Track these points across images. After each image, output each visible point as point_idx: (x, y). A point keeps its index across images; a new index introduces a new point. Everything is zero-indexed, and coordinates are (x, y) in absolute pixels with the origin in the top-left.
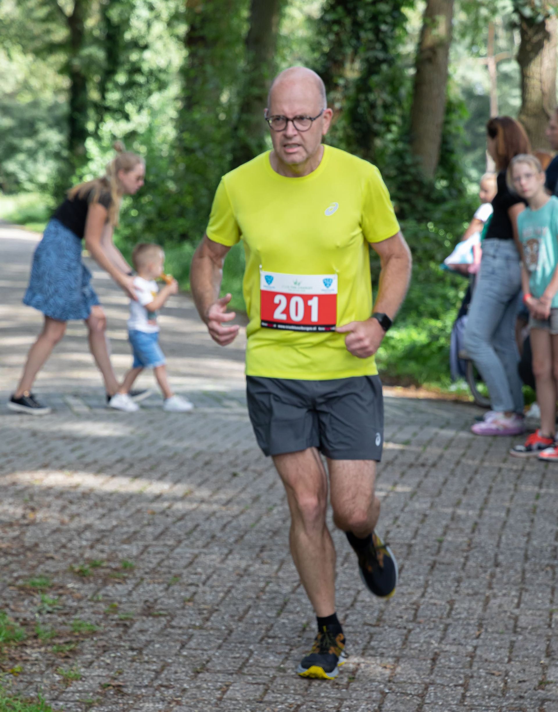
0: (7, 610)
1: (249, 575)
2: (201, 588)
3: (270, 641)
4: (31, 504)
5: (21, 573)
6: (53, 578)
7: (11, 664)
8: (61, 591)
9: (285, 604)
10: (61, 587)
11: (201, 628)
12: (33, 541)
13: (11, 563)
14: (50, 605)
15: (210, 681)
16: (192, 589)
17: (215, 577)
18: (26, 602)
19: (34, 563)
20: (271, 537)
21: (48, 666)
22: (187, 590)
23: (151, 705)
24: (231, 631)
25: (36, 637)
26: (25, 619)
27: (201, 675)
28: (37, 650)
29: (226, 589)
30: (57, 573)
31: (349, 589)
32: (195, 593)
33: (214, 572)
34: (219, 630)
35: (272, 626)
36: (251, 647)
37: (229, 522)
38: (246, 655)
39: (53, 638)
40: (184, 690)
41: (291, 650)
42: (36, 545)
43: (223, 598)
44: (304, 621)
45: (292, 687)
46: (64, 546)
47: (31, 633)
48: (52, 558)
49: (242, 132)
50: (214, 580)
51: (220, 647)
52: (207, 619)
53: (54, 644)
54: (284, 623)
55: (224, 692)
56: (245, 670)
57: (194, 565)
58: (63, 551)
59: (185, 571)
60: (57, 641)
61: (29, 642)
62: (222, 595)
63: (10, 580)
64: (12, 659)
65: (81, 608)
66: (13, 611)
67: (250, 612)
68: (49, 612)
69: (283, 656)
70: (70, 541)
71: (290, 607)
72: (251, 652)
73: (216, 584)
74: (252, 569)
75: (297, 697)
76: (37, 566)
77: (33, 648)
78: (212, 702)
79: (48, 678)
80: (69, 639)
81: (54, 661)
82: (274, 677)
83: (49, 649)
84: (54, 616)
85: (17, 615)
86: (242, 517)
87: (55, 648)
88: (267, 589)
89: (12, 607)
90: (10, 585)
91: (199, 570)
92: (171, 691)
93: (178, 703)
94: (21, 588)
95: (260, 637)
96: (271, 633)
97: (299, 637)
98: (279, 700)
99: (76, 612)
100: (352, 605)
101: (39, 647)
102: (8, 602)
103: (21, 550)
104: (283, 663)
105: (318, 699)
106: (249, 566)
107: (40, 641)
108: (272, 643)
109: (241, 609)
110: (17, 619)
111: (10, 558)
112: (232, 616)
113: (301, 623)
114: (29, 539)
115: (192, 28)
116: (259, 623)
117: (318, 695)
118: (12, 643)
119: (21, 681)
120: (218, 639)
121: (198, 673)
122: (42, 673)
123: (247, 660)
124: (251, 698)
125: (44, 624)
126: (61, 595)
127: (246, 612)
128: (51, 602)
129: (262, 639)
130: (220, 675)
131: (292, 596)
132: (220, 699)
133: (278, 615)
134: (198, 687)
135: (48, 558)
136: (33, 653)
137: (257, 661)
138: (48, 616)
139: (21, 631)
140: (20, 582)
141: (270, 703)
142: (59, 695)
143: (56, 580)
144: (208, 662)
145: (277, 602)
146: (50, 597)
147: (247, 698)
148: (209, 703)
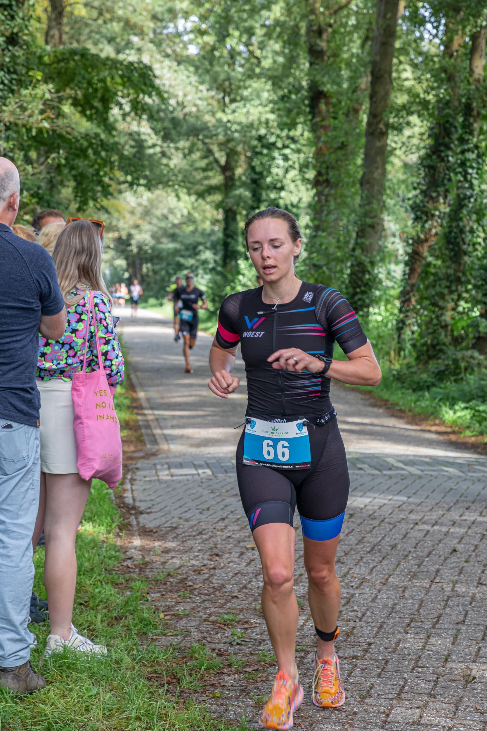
0: (204, 641)
1: (396, 612)
2: (358, 624)
3: (420, 670)
4: (216, 551)
5: (213, 610)
6: (238, 614)
7: (212, 689)
8: (246, 626)
9: (428, 637)
10: (246, 622)
11: (362, 657)
12: (220, 582)
13: (204, 601)
14: (239, 638)
15: (375, 705)
16: (352, 624)
17: (368, 614)
18: (219, 635)
19: (223, 601)
20: (410, 580)
21: (242, 691)
22: (347, 625)
23: (330, 727)
24: (387, 661)
25: (230, 666)
26: (219, 650)
27: (366, 700)
28: (232, 677)
29: (379, 624)
30: (241, 610)
31: (478, 625)
32: (354, 628)
33: (367, 610)
34: (377, 660)
35: (420, 656)
36: (405, 676)
37: (374, 567)
38: (401, 682)
39: (243, 667)
40: (355, 713)
41: (438, 678)
42: (223, 586)
43: (378, 632)
44: (446, 653)
45: (443, 712)
46: (245, 587)
47: (225, 662)
48: (236, 597)
49: (358, 252)
50: (368, 617)
51: (379, 675)
52: (366, 651)
53: (246, 672)
54: (429, 655)
55: (388, 715)
56: (403, 696)
57: (351, 604)
58: (244, 590)
59: (344, 609)
60: (247, 669)
61: (225, 670)
62: (376, 629)
63: (205, 616)
64: (213, 685)
65: (264, 640)
66: (209, 642)
67: (401, 645)
68: (238, 644)
69: (432, 684)
70: (250, 582)
71: (432, 640)
72: (406, 680)
73: (369, 620)
74: (397, 607)
75: (448, 720)
76: (225, 604)
77: (229, 675)
78: (379, 724)
79: (243, 702)
80: (256, 667)
81: (247, 687)
82: (427, 702)
83: (242, 676)
84: (243, 647)
85: (213, 646)
86: (385, 562)
87: (247, 675)
88: (412, 625)
89: (209, 639)
90: (205, 621)
91: (355, 608)
92: (344, 715)
93: (351, 725)
94: (214, 623)
95: (411, 667)
96: (420, 664)
97: (443, 666)
98: (434, 723)
99: (260, 643)
100: (483, 639)
101: (233, 674)
102: (205, 635)
103: (212, 590)
104: (433, 690)
105: (465, 722)
106: (395, 604)
107: (233, 669)
108: (422, 672)
109: (394, 641)
110: (214, 650)
111: (203, 597)
112: (386, 648)
113: (443, 655)
114: (216, 581)
115: (319, 174)
116: (409, 655)
117: (465, 718)
118: (211, 671)
119: (222, 704)
120: (378, 668)
121: (365, 698)
122: (237, 697)
123: (403, 687)
124: (411, 721)
125: (235, 654)
126: (246, 629)
127: (398, 643)
128: (239, 635)
129: (413, 669)
130: (382, 700)
131: (433, 631)
132: (385, 722)
133: (424, 647)
134: (366, 711)
135: (233, 597)
136: (229, 680)
137: (411, 688)
138: (238, 647)
139: (218, 660)
140: (213, 618)
141: (427, 725)
142: (254, 717)
143: (241, 617)
144: (371, 688)
145: (421, 636)
146: (238, 631)
147: (407, 721)
148: (376, 725)
